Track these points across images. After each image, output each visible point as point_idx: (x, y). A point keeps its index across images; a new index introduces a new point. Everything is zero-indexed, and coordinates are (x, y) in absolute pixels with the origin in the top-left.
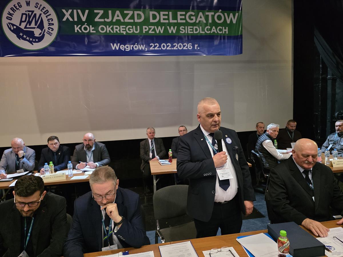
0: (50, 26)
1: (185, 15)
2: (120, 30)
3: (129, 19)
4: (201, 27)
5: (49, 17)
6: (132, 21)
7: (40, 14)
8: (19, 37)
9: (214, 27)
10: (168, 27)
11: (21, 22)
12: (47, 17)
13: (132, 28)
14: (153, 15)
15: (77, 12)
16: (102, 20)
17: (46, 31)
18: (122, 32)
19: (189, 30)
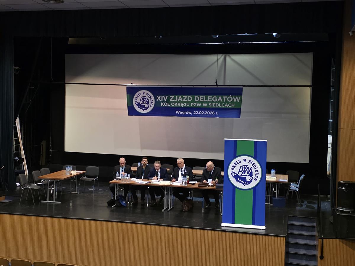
1: (212, 98)
2: (180, 105)
3: (185, 100)
4: (220, 104)
6: (186, 101)
9: (226, 104)
10: (203, 104)
13: (186, 104)
14: (196, 98)
15: (163, 97)
16: (173, 100)
18: (181, 106)
19: (213, 105)
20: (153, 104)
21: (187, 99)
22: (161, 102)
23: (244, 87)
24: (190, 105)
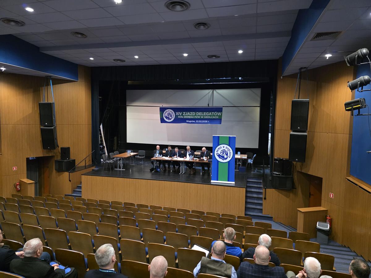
1: (206, 113)
4: (210, 116)
5: (173, 114)
7: (171, 113)
9: (214, 116)
10: (201, 116)
14: (197, 113)
15: (179, 113)
16: (185, 115)
17: (172, 117)
18: (189, 118)
19: (207, 117)
20: (174, 116)
21: (192, 114)
22: (178, 115)
23: (223, 108)
24: (194, 117)
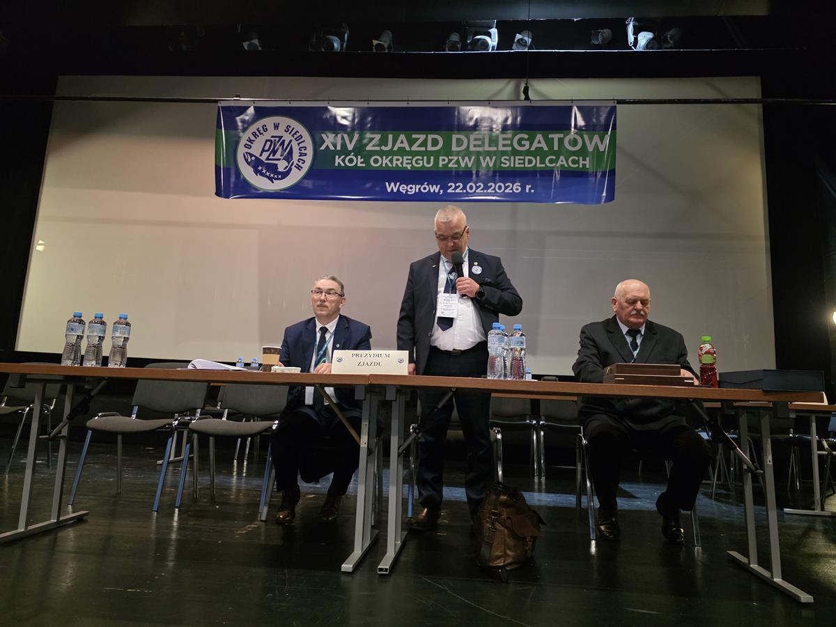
0: (301, 158)
2: (402, 163)
3: (419, 146)
4: (538, 158)
5: (301, 145)
6: (423, 149)
7: (291, 141)
8: (257, 172)
9: (562, 158)
10: (481, 158)
11: (263, 150)
12: (298, 144)
13: (423, 160)
14: (457, 139)
15: (343, 138)
16: (378, 148)
17: (295, 164)
18: (405, 165)
19: (517, 163)
20: (309, 159)
21: (424, 144)
22: (336, 153)
24: (436, 162)
